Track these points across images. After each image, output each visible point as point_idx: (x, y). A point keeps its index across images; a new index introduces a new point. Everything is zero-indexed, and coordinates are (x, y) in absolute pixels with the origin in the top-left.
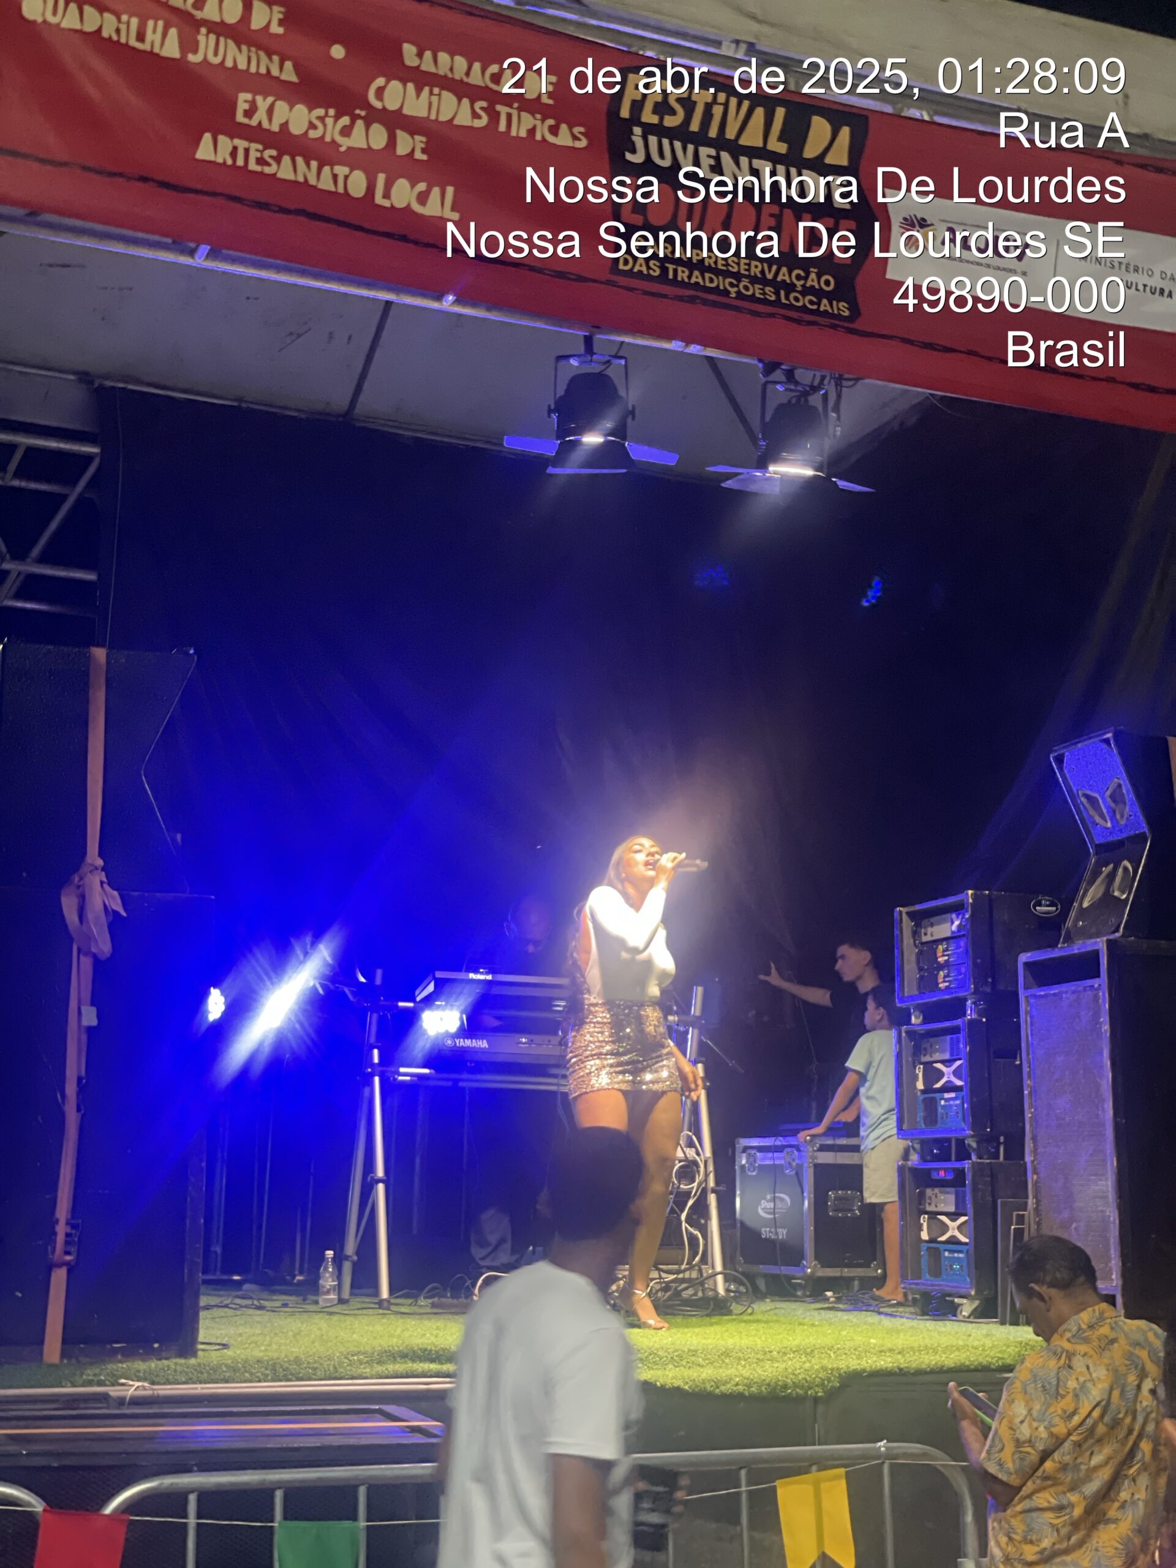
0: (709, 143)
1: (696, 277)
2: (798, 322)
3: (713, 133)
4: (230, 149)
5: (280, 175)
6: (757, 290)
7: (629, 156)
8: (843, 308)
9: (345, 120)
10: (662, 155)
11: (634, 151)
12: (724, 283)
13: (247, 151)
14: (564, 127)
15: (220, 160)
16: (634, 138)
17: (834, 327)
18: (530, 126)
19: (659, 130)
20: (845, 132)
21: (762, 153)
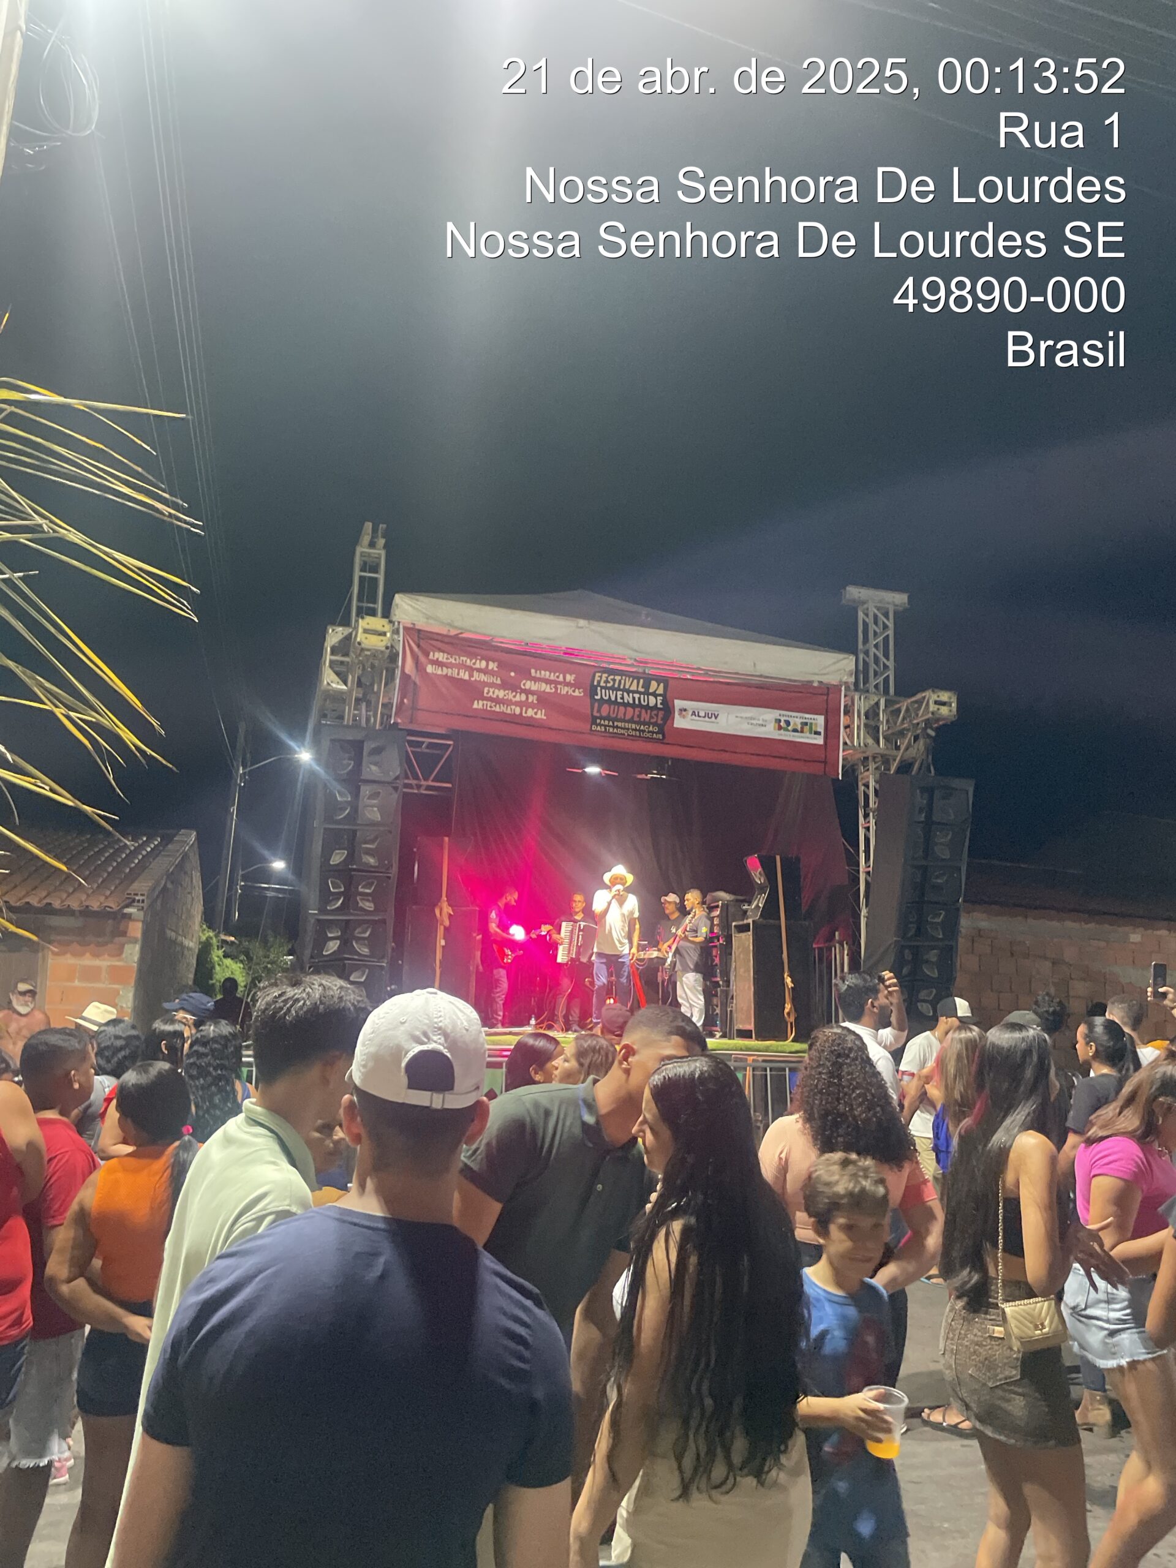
0: (620, 690)
1: (615, 730)
3: (622, 687)
5: (495, 710)
6: (634, 733)
8: (660, 736)
12: (622, 731)
19: (606, 688)
20: (662, 685)
21: (637, 692)
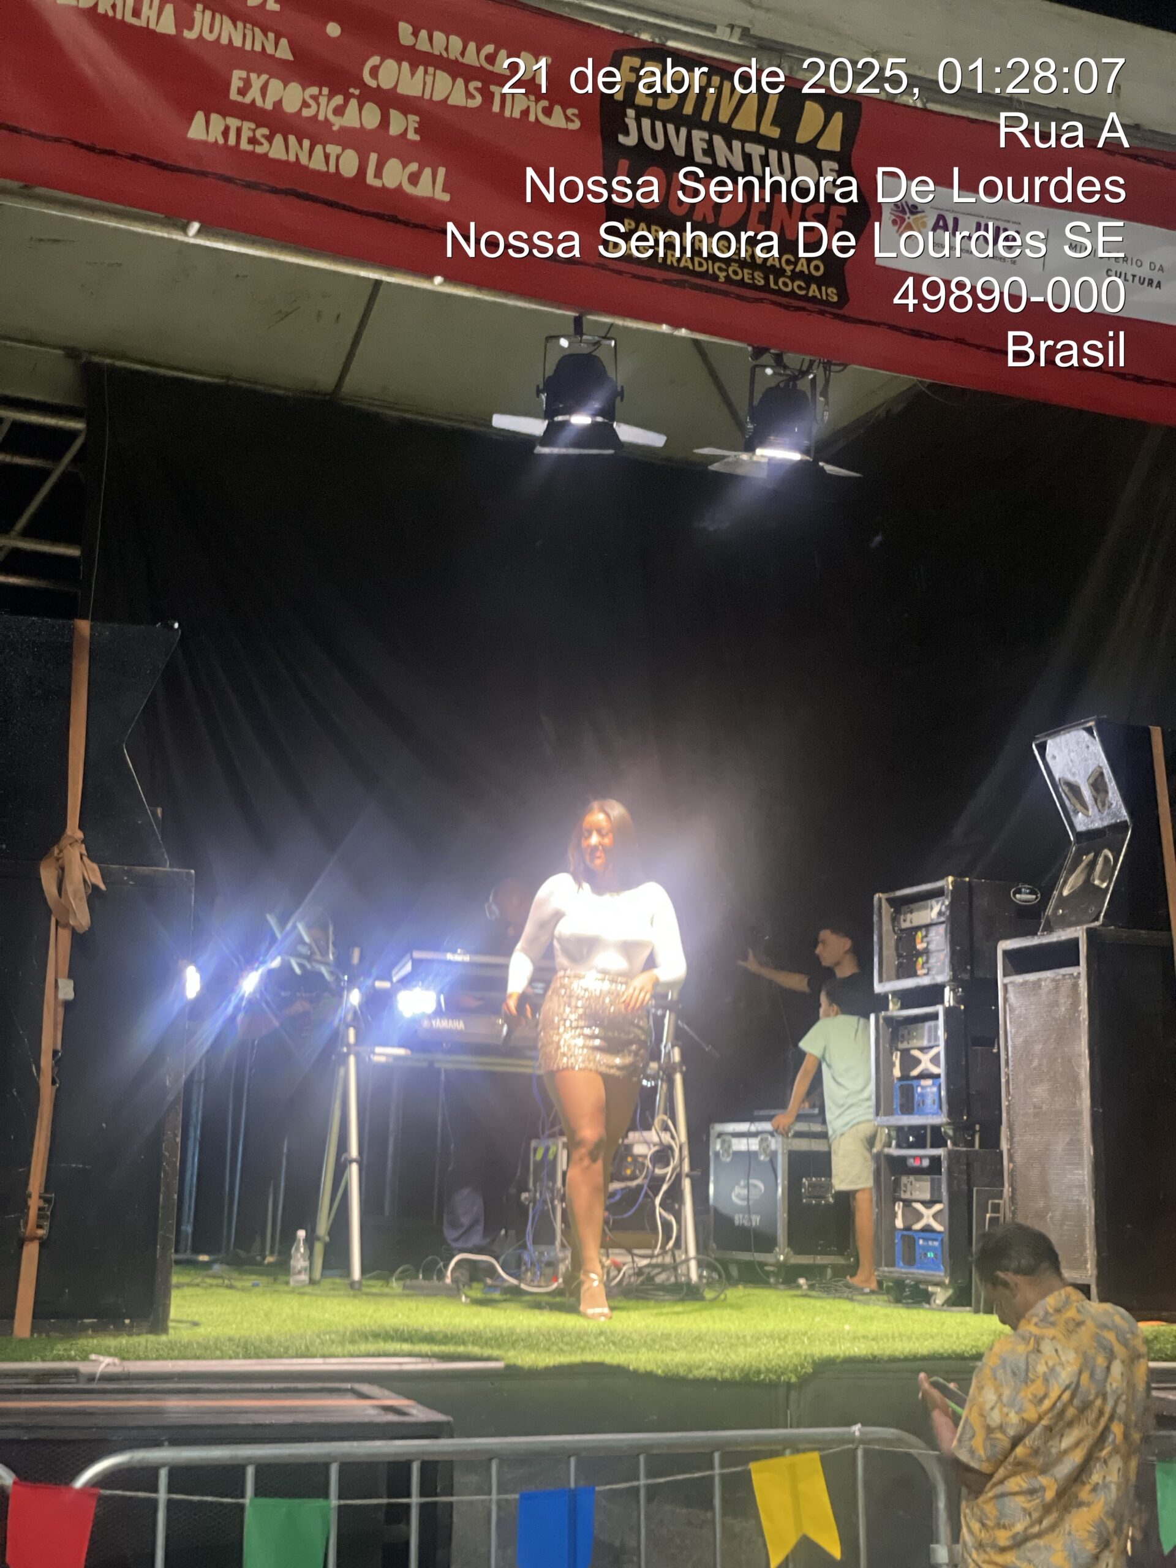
2: (786, 307)
3: (706, 116)
4: (222, 128)
5: (272, 155)
6: (745, 275)
7: (622, 139)
8: (831, 294)
9: (338, 100)
10: (654, 138)
11: (627, 133)
13: (239, 131)
14: (557, 109)
15: (211, 139)
16: (627, 120)
17: (822, 313)
18: (524, 107)
19: (653, 113)
20: (838, 118)
